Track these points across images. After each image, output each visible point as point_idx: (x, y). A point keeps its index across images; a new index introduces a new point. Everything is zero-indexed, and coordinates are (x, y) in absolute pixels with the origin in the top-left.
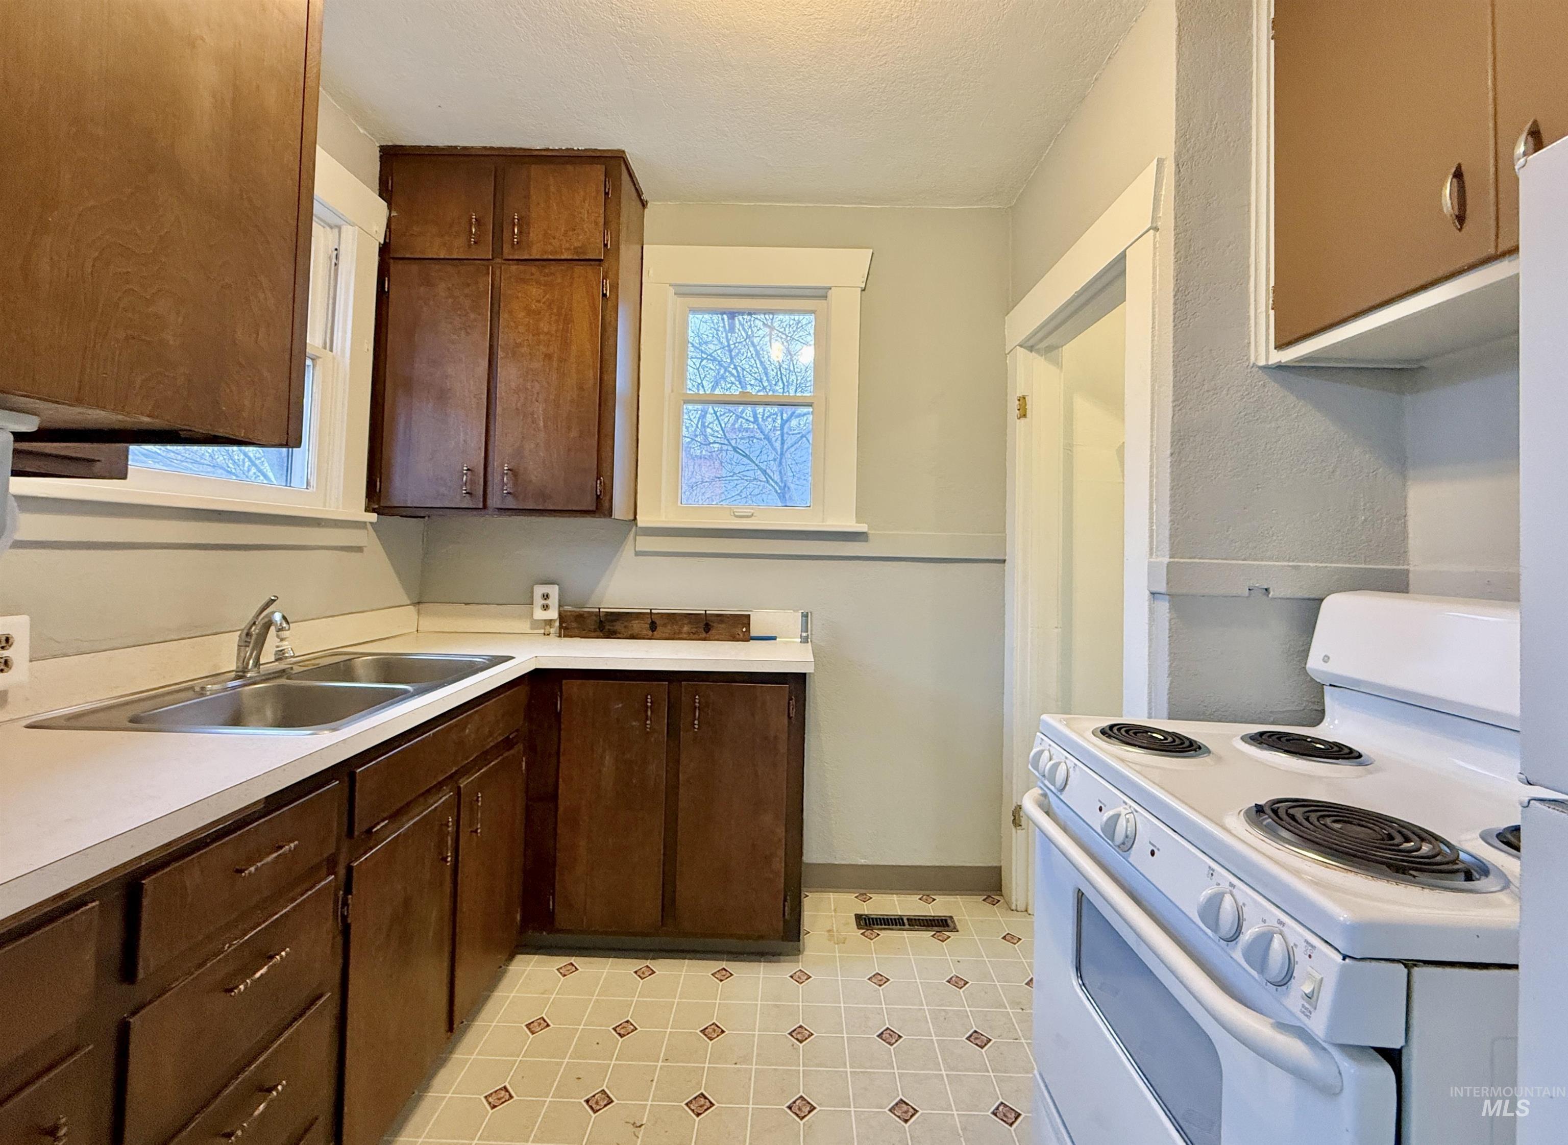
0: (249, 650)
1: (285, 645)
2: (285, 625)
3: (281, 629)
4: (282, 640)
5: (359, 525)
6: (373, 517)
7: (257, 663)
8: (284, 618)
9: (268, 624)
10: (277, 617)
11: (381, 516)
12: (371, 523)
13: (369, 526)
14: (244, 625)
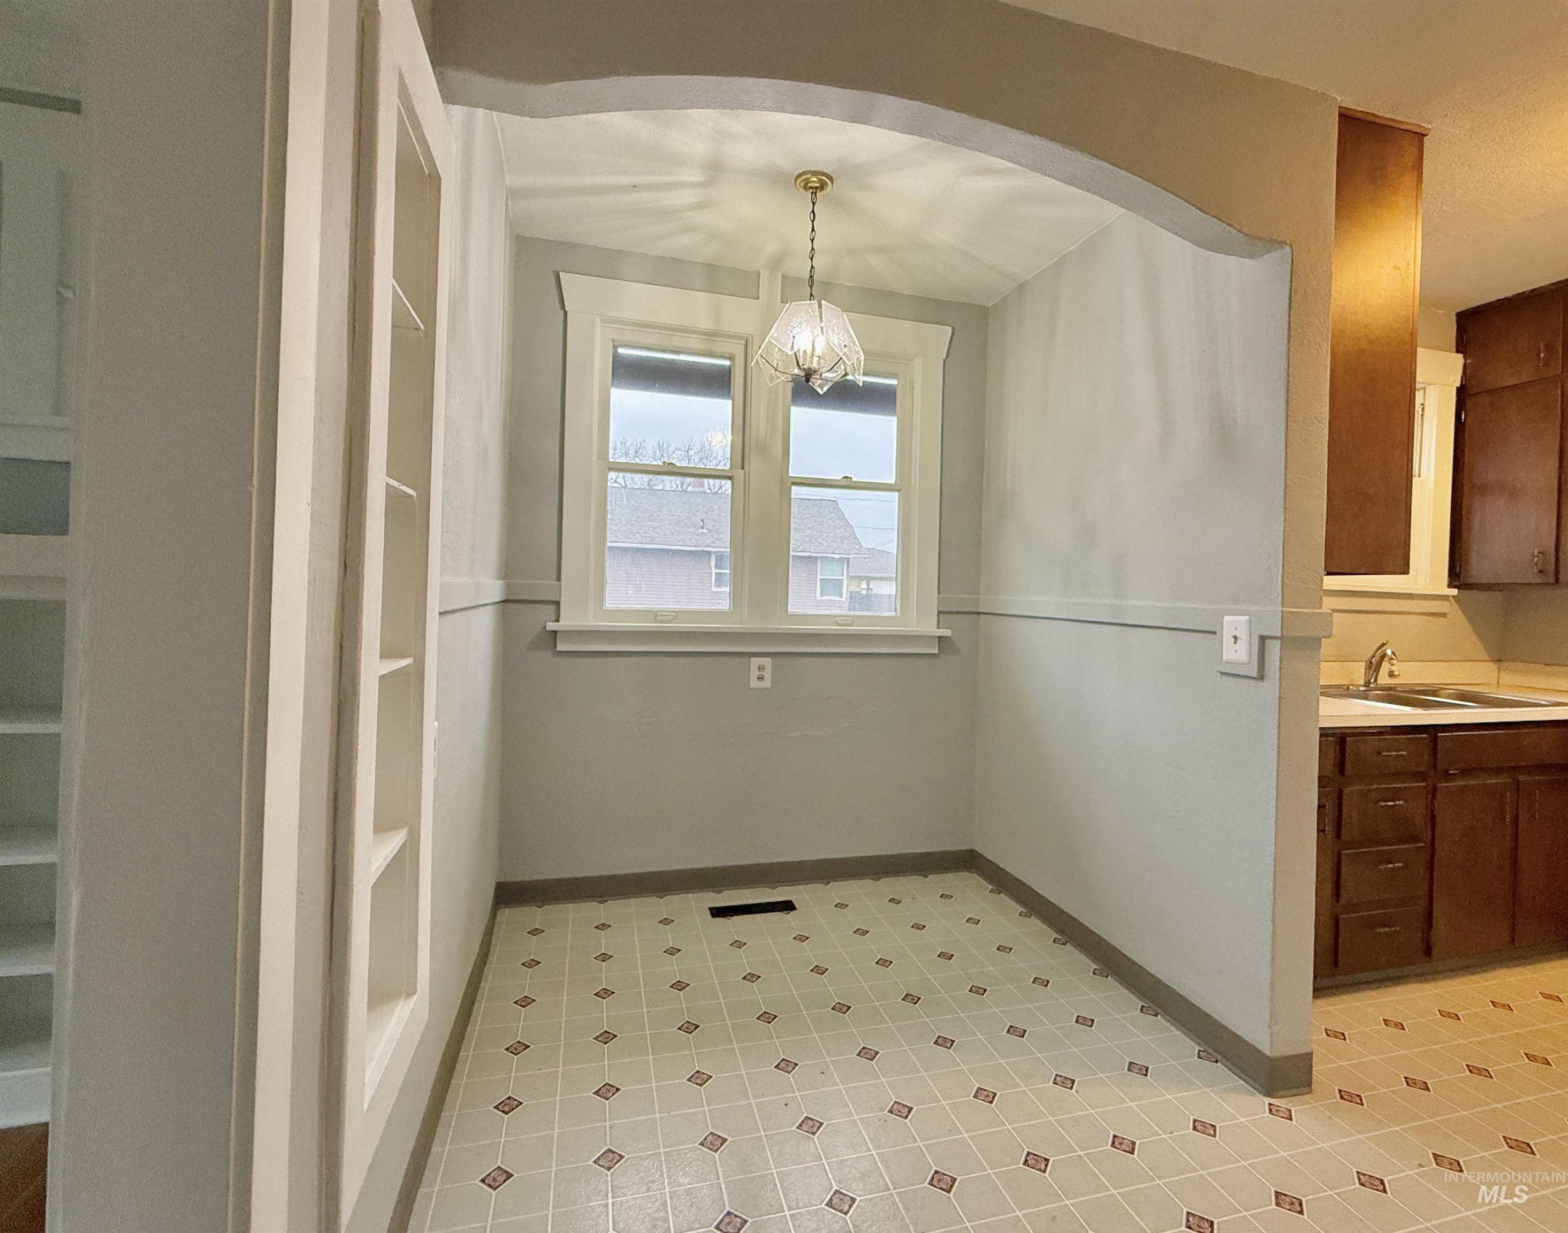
0: (1371, 672)
1: (1394, 668)
2: (1393, 657)
3: (1392, 659)
4: (1392, 665)
5: (1445, 598)
6: (1455, 592)
7: (1376, 680)
8: (1393, 653)
9: (1384, 656)
10: (1389, 652)
11: (1462, 591)
12: (1453, 596)
13: (1451, 599)
14: (1367, 657)
